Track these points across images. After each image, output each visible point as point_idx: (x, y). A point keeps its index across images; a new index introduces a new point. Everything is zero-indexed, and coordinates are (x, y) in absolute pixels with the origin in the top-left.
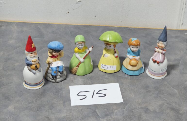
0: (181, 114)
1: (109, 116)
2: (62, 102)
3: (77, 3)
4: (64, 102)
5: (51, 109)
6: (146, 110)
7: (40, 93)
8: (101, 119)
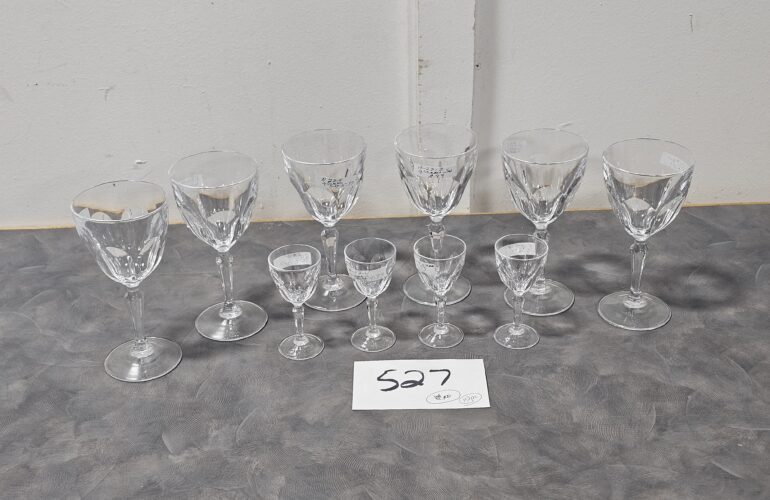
0: (388, 425)
1: (195, 446)
2: (71, 425)
3: (136, 168)
4: (78, 424)
5: (39, 446)
6: (297, 423)
7: (16, 407)
8: (170, 456)
